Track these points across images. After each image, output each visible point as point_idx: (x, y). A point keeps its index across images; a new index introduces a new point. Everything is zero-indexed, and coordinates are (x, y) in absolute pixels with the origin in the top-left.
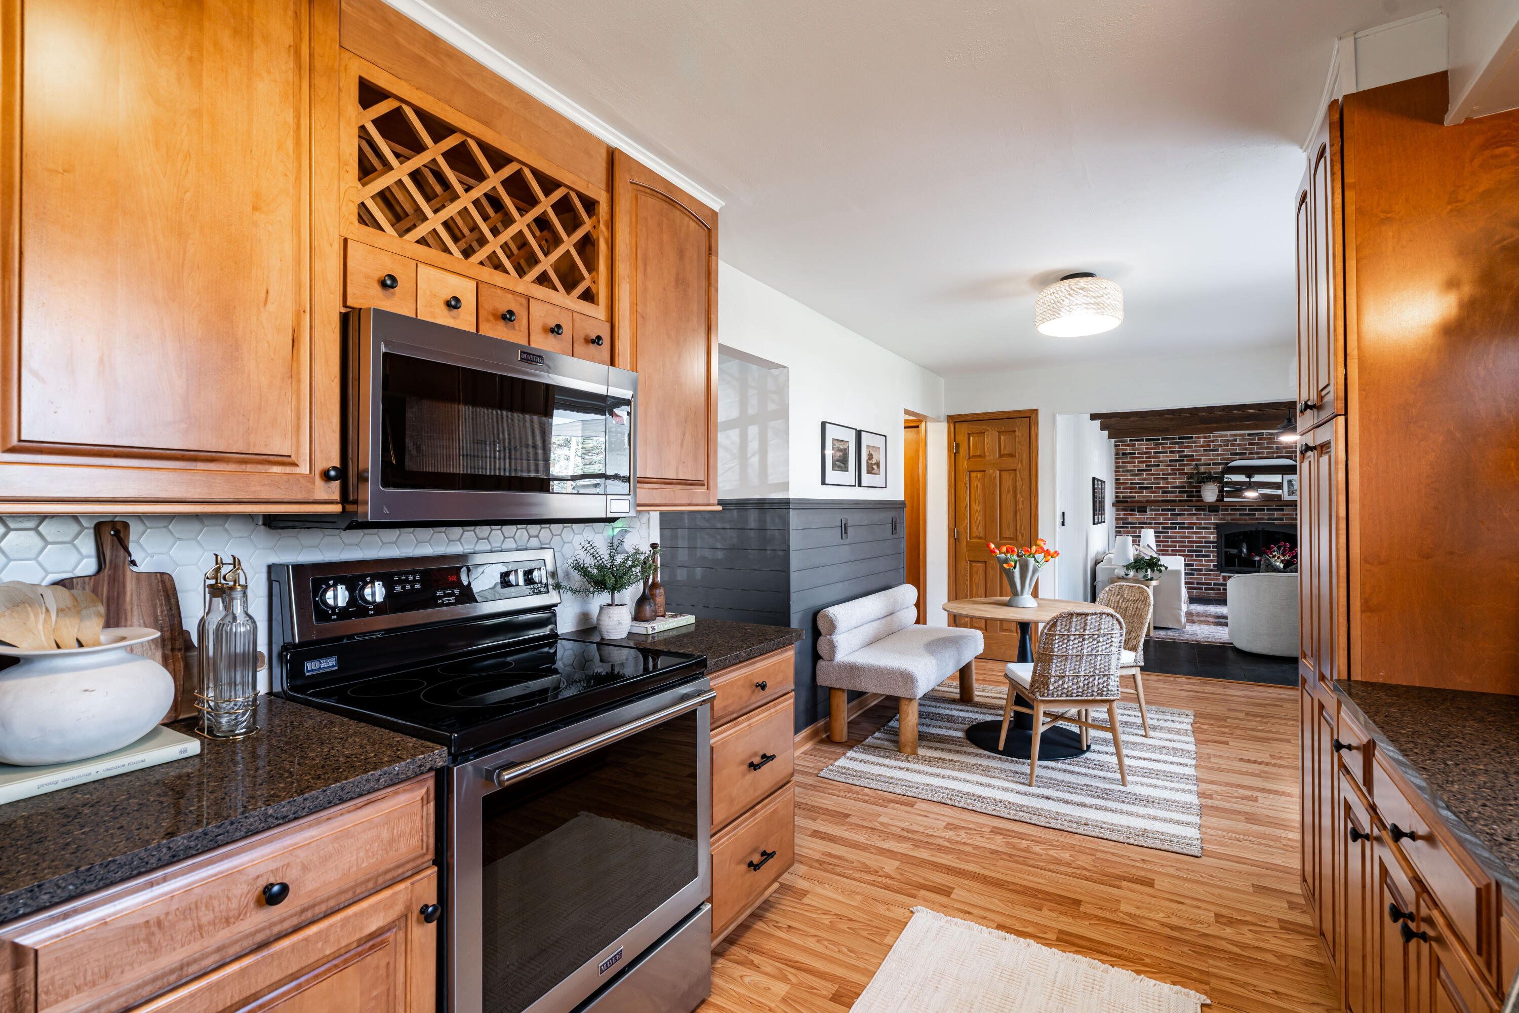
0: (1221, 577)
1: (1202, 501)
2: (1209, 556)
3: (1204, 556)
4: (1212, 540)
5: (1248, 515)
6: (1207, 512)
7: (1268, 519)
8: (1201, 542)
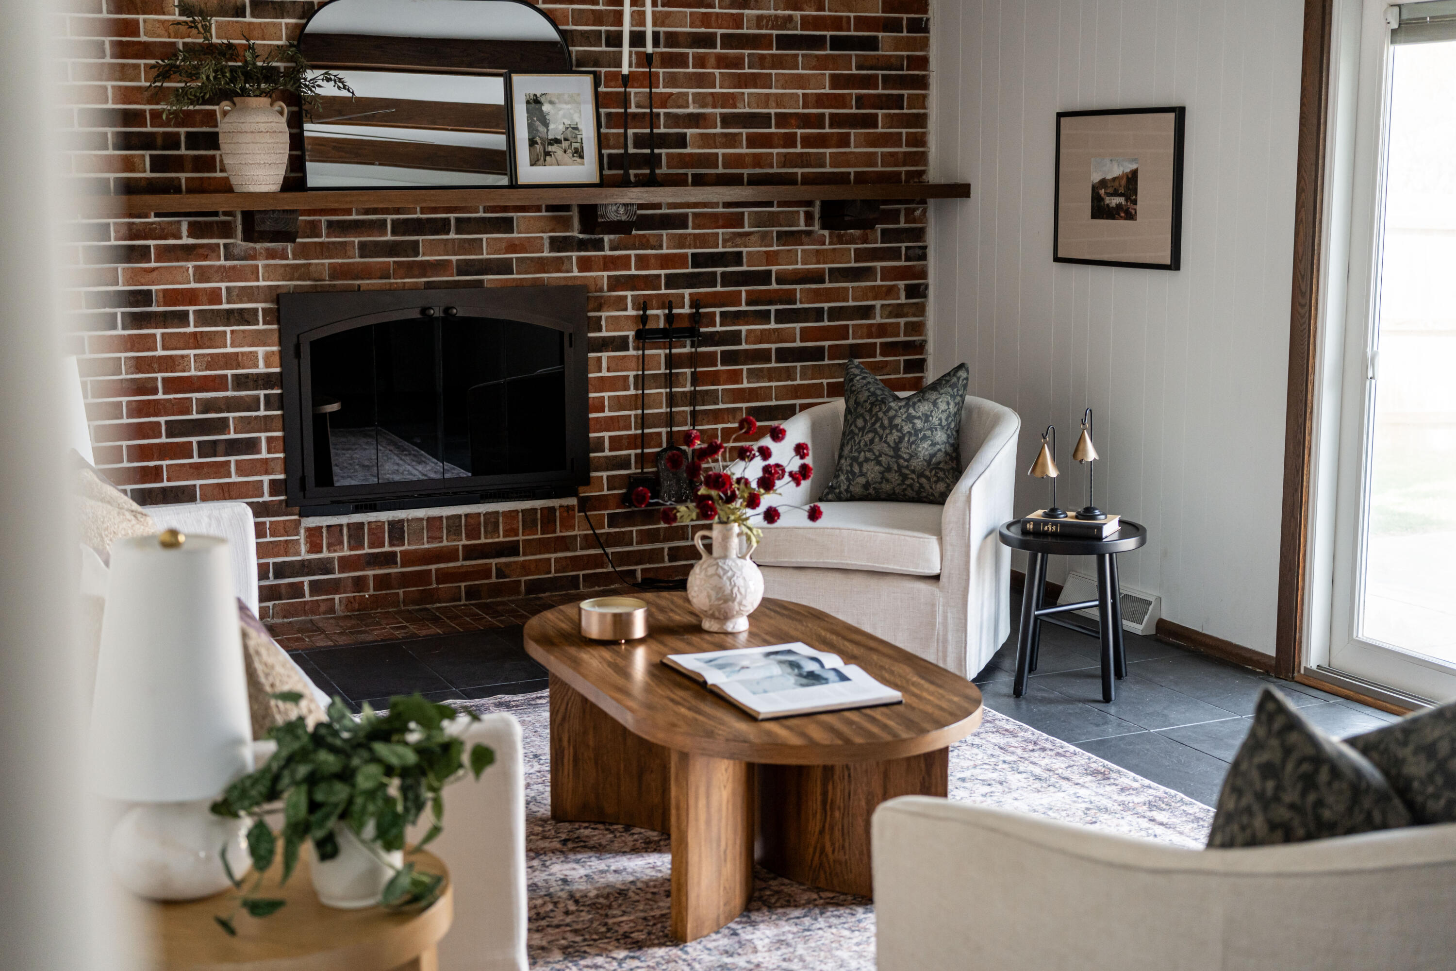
0: (302, 536)
1: (226, 187)
2: (251, 446)
3: (233, 447)
4: (262, 369)
5: (392, 249)
6: (238, 242)
7: (464, 268)
8: (219, 383)
